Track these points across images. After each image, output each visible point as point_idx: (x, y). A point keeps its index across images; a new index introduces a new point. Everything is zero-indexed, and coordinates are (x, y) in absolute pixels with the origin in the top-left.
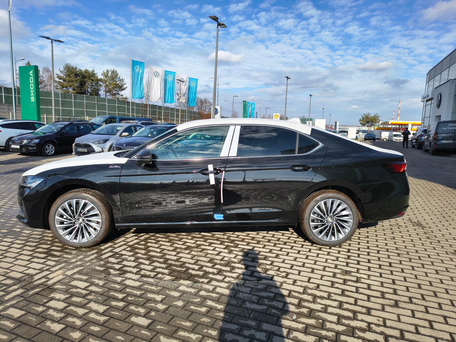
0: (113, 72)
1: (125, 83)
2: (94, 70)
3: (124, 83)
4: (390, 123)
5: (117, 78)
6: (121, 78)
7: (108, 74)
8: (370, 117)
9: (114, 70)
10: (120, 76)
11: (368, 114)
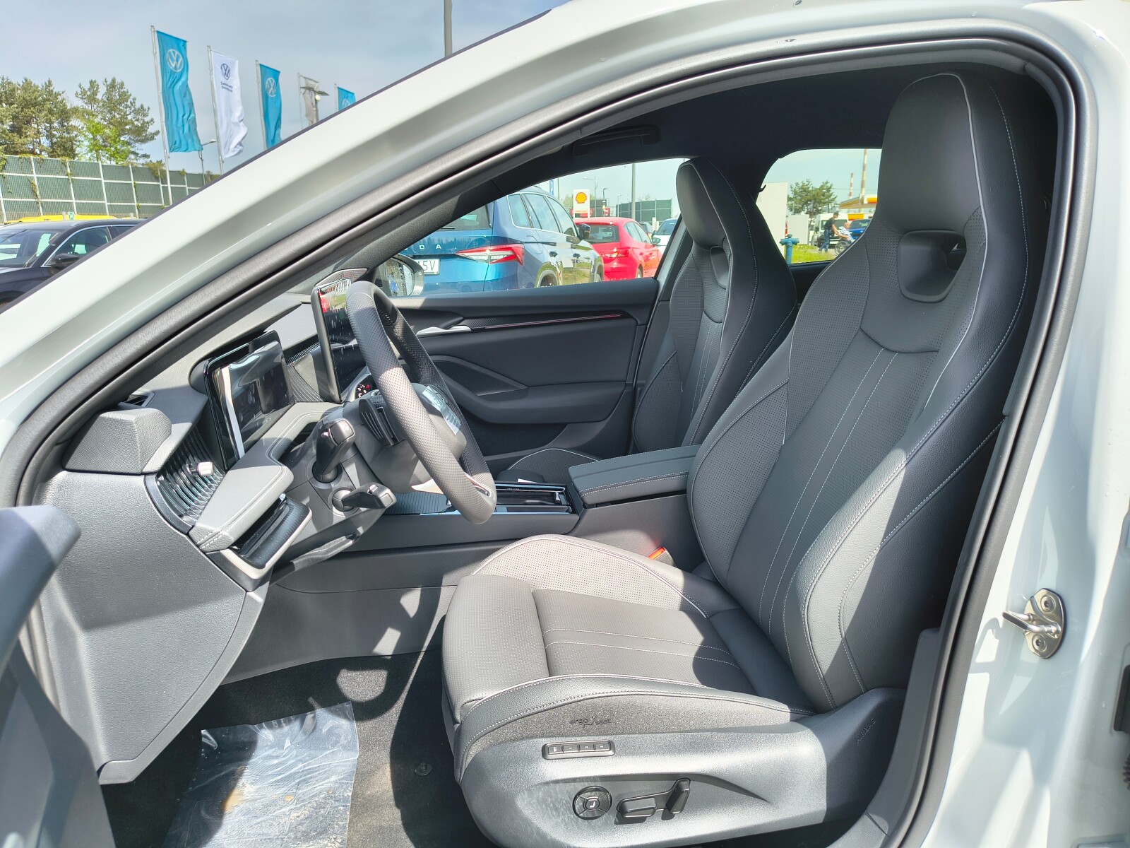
0: (112, 86)
1: (152, 120)
2: (50, 82)
3: (147, 119)
4: (865, 202)
5: (127, 106)
6: (138, 106)
7: (95, 93)
8: (810, 189)
9: (114, 80)
10: (134, 99)
11: (807, 183)
